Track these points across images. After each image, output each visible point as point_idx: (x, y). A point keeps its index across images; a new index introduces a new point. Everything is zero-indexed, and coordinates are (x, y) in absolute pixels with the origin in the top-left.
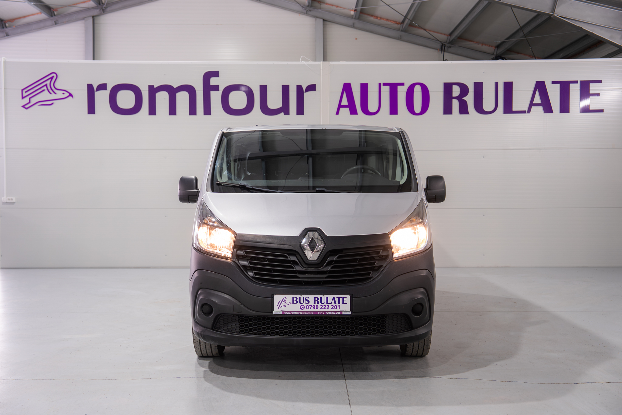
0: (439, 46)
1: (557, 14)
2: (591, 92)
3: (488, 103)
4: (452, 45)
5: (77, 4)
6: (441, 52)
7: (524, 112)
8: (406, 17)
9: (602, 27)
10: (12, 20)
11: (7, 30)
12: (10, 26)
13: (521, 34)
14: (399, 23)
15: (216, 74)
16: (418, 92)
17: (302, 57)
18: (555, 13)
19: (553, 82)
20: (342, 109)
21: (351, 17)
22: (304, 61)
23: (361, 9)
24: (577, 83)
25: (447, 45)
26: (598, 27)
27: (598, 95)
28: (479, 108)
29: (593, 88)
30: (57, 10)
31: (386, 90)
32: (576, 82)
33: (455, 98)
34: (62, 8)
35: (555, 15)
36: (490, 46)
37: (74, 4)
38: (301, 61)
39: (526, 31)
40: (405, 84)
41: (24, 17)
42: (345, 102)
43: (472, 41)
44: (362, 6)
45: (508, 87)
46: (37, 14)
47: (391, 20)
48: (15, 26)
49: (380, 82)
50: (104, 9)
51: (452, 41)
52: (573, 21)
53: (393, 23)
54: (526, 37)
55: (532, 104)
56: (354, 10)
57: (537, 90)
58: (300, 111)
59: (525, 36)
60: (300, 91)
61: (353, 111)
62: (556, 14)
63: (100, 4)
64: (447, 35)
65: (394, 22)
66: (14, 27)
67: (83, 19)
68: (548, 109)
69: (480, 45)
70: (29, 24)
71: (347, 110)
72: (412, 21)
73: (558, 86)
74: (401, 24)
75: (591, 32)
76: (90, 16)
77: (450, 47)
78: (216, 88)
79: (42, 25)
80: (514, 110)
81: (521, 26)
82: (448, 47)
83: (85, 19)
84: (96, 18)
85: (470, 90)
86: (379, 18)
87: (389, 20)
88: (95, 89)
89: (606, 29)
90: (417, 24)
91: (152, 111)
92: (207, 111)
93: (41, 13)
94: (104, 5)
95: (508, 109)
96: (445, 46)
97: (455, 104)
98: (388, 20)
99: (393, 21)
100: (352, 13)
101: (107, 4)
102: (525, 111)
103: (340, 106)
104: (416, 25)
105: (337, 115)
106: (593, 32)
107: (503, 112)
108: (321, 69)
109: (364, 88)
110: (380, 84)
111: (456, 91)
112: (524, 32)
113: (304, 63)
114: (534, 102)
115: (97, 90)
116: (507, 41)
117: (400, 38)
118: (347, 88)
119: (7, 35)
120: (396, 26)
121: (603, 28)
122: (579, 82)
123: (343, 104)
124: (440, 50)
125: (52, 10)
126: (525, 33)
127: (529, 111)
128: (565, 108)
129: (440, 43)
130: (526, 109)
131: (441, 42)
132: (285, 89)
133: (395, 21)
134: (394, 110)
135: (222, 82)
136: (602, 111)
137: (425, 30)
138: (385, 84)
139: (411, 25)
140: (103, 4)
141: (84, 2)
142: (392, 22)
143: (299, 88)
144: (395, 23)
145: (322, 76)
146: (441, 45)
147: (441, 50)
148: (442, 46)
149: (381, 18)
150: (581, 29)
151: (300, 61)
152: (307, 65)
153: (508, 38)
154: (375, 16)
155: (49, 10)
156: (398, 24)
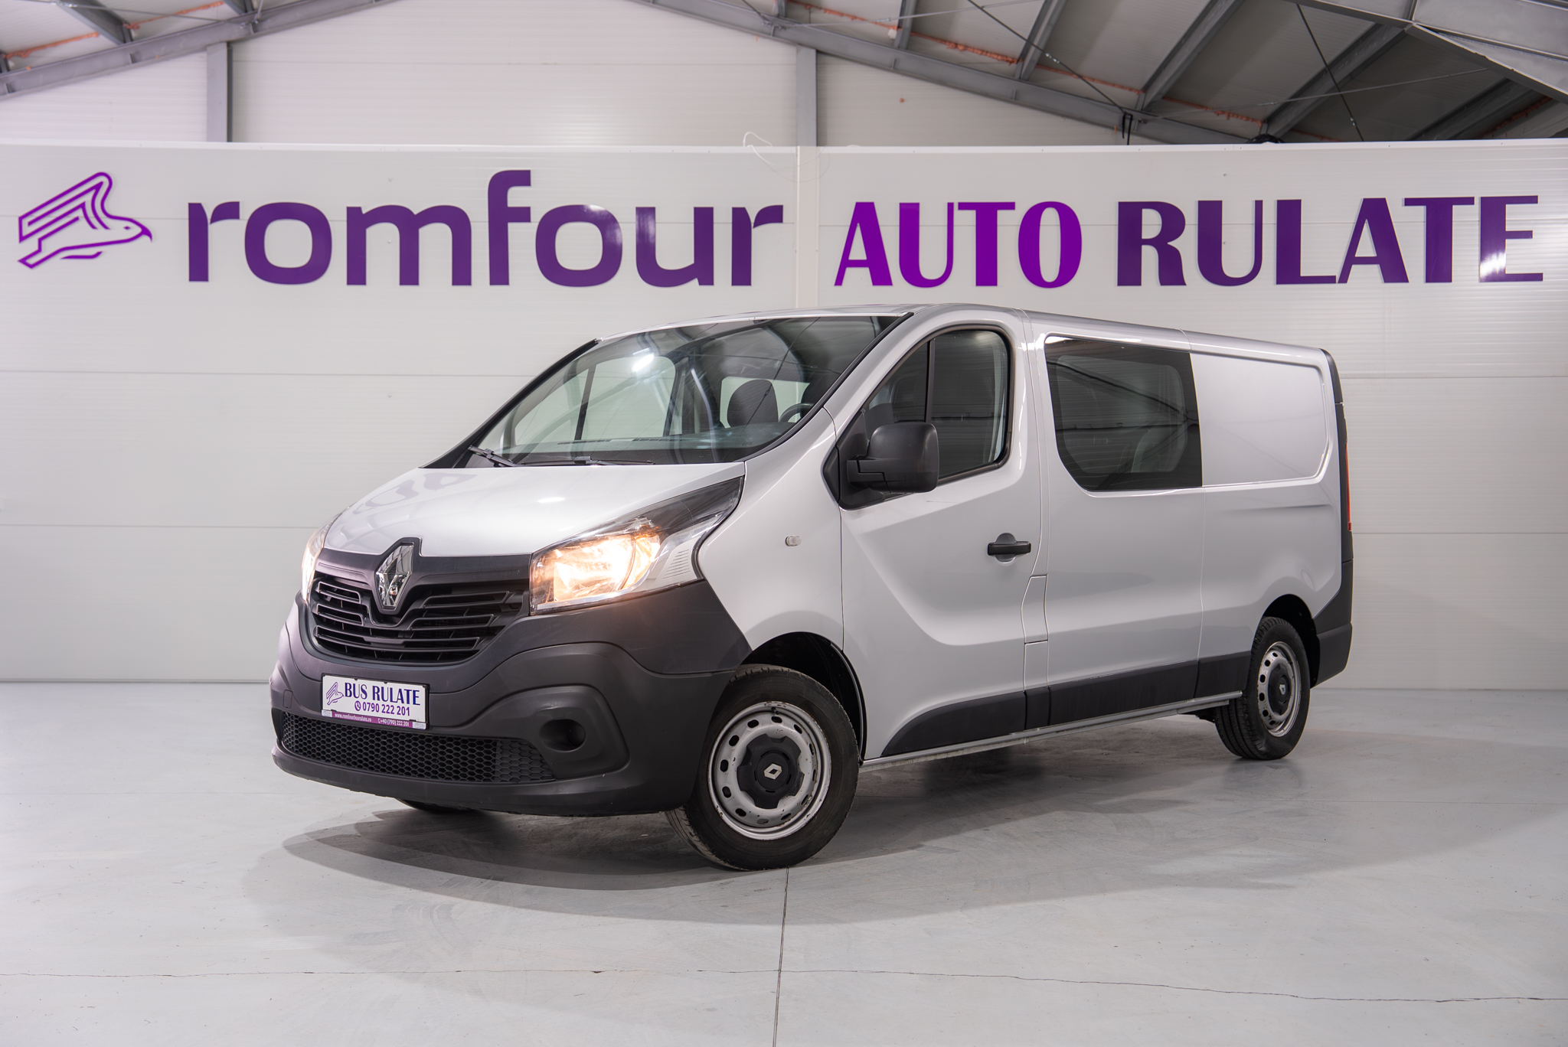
0: (1115, 118)
1: (1418, 22)
2: (1508, 228)
3: (1235, 258)
4: (1151, 117)
5: (188, 11)
6: (1121, 133)
7: (1330, 280)
8: (1029, 42)
9: (1538, 57)
10: (24, 52)
11: (12, 77)
12: (18, 68)
13: (1329, 83)
14: (1013, 58)
15: (522, 178)
16: (1050, 227)
17: (746, 134)
18: (1413, 19)
19: (1409, 202)
20: (850, 272)
21: (890, 44)
22: (752, 146)
23: (914, 20)
24: (1473, 204)
25: (1137, 116)
26: (1529, 55)
27: (1528, 235)
28: (1212, 269)
29: (1515, 217)
30: (138, 28)
31: (967, 222)
32: (1469, 201)
33: (1148, 242)
34: (150, 20)
35: (1415, 24)
36: (1248, 119)
37: (182, 12)
38: (744, 146)
39: (1341, 74)
40: (1016, 206)
41: (55, 44)
42: (858, 252)
43: (1201, 106)
44: (916, 12)
45: (1290, 213)
46: (88, 36)
47: (991, 53)
48: (32, 68)
49: (951, 201)
50: (257, 22)
51: (1151, 103)
52: (1462, 40)
53: (999, 60)
54: (1340, 91)
55: (1351, 259)
56: (896, 22)
57: (1367, 221)
58: (742, 275)
59: (1338, 87)
60: (741, 222)
61: (881, 277)
62: (1415, 21)
63: (246, 11)
64: (1136, 90)
65: (999, 58)
66: (29, 70)
67: (204, 49)
68: (1394, 270)
69: (1223, 117)
70: (65, 62)
71: (865, 272)
72: (1044, 51)
73: (1421, 210)
74: (1018, 61)
75: (1510, 68)
76: (221, 42)
77: (1145, 122)
78: (523, 215)
79: (98, 63)
80: (1303, 273)
81: (1328, 61)
82: (1140, 121)
83: (209, 48)
84: (236, 48)
85: (1187, 222)
86: (961, 48)
87: (987, 52)
88: (209, 216)
89: (1551, 60)
90: (1057, 60)
91: (357, 274)
92: (499, 274)
93: (98, 35)
94: (257, 12)
95: (1289, 271)
96: (1131, 119)
97: (1150, 257)
98: (984, 52)
99: (998, 55)
100: (892, 33)
101: (262, 11)
102: (1334, 277)
103: (846, 263)
104: (1055, 60)
105: (838, 287)
106: (1515, 70)
107: (1275, 282)
108: (797, 167)
109: (909, 215)
110: (950, 206)
111: (1151, 224)
112: (1335, 78)
113: (752, 149)
114: (1358, 254)
115: (214, 220)
116: (1294, 102)
117: (1015, 99)
118: (865, 216)
119: (11, 89)
120: (1005, 67)
121: (1542, 57)
122: (1477, 202)
123: (852, 257)
124: (1118, 129)
125: (125, 25)
126: (1337, 81)
127: (1344, 277)
128: (1439, 268)
129: (1120, 111)
130: (1337, 273)
131: (1120, 108)
132: (704, 218)
133: (1002, 56)
134: (987, 274)
135: (537, 199)
136: (1538, 277)
137: (1080, 77)
138: (963, 206)
139: (1042, 64)
140: (254, 10)
141: (207, 6)
142: (996, 56)
143: (739, 215)
144: (1003, 60)
145: (798, 184)
146: (1122, 115)
147: (1121, 128)
148: (1124, 118)
149: (966, 47)
150: (1482, 60)
151: (741, 145)
152: (760, 154)
153: (1297, 95)
154: (950, 42)
155: (117, 25)
156: (1011, 62)
